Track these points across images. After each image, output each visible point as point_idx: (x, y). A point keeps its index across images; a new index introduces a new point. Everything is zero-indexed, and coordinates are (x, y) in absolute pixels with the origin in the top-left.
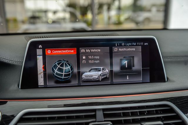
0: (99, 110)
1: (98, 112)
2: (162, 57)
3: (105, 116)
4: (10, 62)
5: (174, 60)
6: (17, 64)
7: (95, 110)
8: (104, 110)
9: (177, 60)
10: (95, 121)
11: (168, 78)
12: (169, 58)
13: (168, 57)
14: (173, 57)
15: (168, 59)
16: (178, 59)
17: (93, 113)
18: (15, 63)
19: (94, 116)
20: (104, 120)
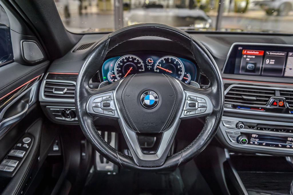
0: (278, 90)
1: (276, 92)
3: (281, 94)
7: (274, 90)
8: (280, 91)
10: (275, 96)
17: (273, 92)
19: (274, 94)
20: (280, 96)
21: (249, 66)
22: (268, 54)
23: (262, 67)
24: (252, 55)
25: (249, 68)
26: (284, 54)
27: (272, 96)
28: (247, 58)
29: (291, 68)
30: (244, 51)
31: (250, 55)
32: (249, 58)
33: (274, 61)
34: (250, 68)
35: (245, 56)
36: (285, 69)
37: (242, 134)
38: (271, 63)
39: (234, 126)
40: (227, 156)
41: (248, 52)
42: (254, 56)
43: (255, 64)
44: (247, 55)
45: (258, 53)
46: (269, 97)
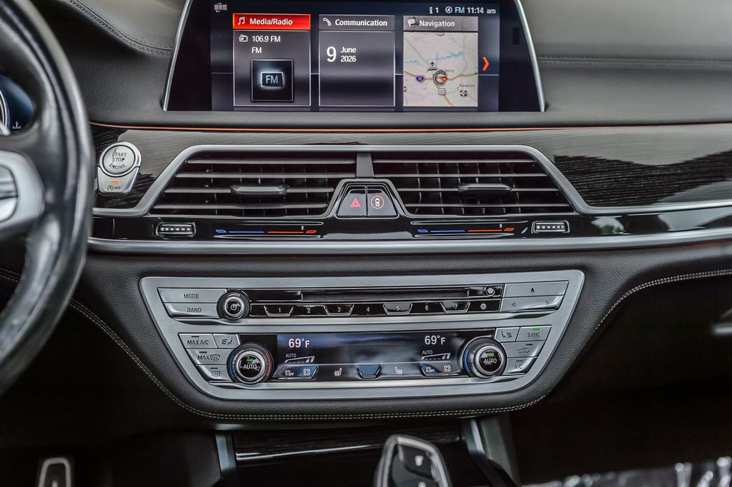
0: (364, 153)
1: (359, 159)
2: (537, 55)
3: (378, 169)
4: (137, 47)
5: (580, 64)
6: (150, 53)
7: (353, 155)
8: (375, 155)
9: (590, 64)
10: (356, 177)
11: (547, 107)
12: (565, 59)
13: (563, 56)
14: (577, 56)
15: (563, 62)
16: (592, 63)
17: (350, 163)
18: (146, 51)
19: (352, 169)
20: (373, 175)
21: (264, 75)
22: (329, 23)
23: (315, 78)
24: (270, 34)
25: (264, 83)
26: (385, 23)
27: (346, 178)
28: (251, 44)
29: (420, 74)
30: (237, 17)
31: (264, 34)
32: (258, 45)
33: (353, 50)
34: (269, 84)
35: (241, 39)
36: (400, 79)
37: (246, 339)
38: (345, 59)
39: (211, 312)
40: (225, 462)
41: (252, 22)
42: (277, 34)
43: (287, 67)
44: (250, 34)
45: (290, 22)
46: (333, 183)
